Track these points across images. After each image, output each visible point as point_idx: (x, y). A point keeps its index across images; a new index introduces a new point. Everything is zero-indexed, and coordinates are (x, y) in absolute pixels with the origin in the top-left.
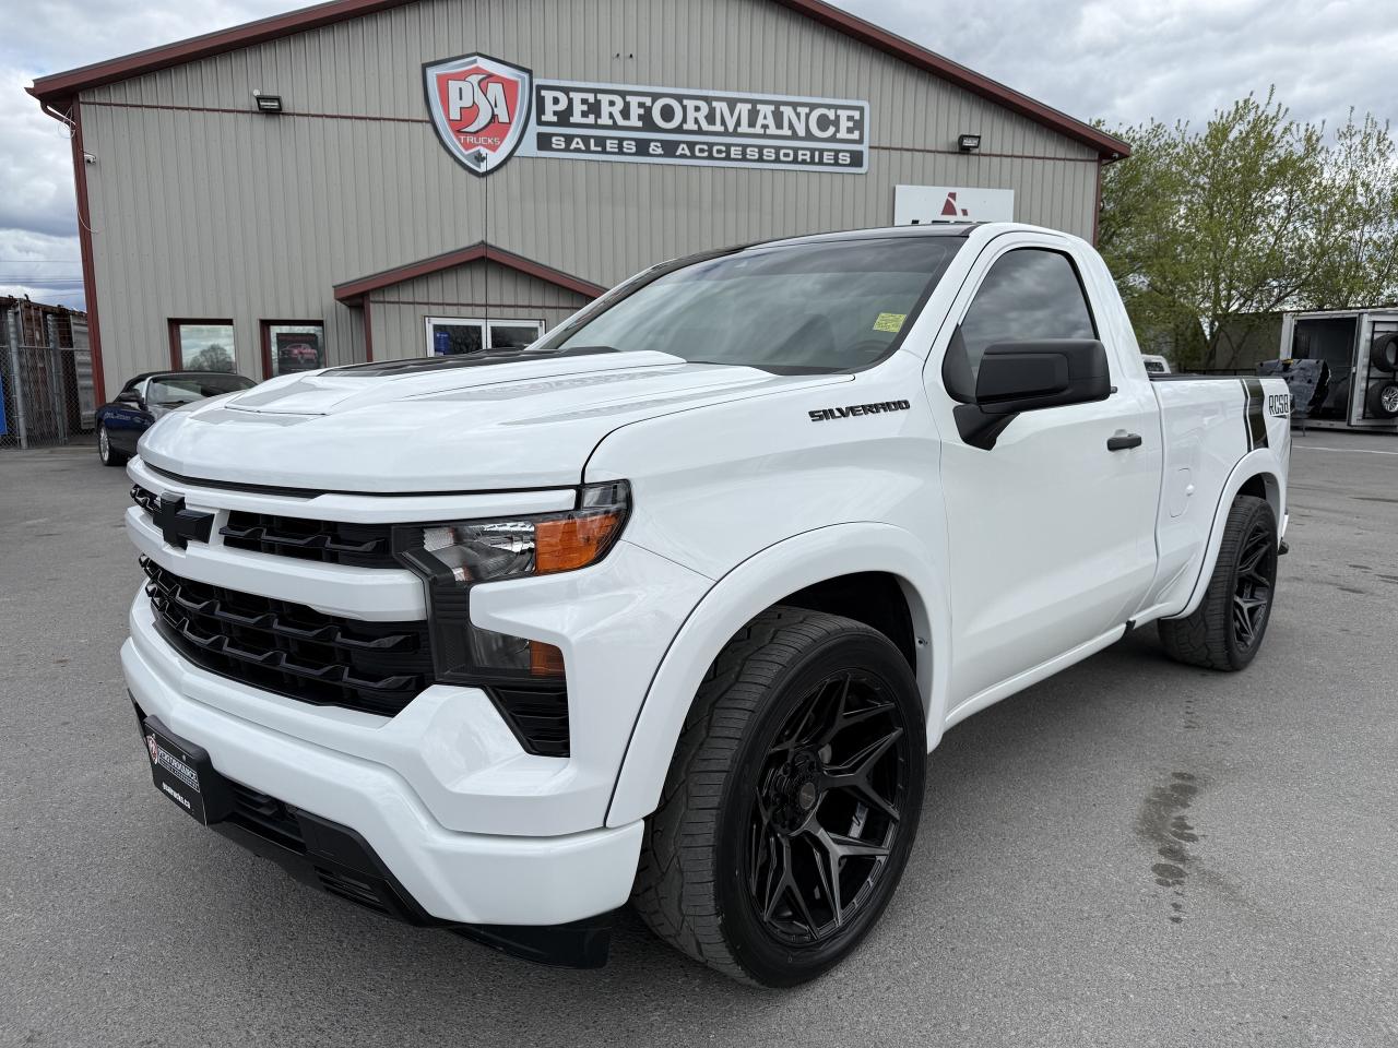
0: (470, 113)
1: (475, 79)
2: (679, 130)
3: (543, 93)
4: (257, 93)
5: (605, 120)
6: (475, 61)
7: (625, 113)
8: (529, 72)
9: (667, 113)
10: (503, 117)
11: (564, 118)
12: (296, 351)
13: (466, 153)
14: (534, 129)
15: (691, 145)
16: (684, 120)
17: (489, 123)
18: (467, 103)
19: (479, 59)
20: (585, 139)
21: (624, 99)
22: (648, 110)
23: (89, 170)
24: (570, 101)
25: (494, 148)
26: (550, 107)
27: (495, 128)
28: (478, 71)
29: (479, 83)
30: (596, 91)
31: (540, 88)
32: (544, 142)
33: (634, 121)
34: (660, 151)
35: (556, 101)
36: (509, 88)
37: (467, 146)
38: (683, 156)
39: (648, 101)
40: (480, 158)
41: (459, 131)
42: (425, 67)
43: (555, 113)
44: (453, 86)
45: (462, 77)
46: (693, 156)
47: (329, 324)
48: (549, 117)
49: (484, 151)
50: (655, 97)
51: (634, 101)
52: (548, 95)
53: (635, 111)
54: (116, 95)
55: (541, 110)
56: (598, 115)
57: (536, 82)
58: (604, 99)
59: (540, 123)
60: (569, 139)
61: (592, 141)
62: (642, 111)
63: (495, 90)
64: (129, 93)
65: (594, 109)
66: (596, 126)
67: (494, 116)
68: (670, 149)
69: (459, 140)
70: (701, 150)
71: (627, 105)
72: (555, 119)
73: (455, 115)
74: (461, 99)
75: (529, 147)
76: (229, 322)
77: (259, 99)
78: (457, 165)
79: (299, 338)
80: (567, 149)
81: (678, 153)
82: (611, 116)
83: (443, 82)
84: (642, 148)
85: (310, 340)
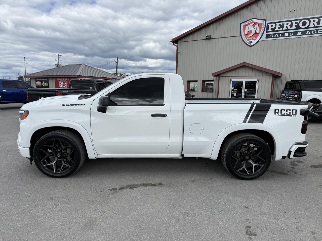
0: (250, 32)
1: (252, 24)
2: (308, 27)
3: (269, 25)
4: (207, 35)
5: (285, 28)
6: (252, 20)
7: (291, 26)
8: (266, 20)
9: (304, 24)
10: (258, 32)
11: (273, 30)
12: (209, 87)
13: (248, 42)
14: (265, 33)
15: (311, 31)
16: (310, 25)
17: (254, 34)
18: (249, 30)
19: (253, 19)
20: (279, 34)
21: (291, 22)
22: (298, 24)
23: (179, 54)
24: (276, 25)
25: (254, 40)
26: (270, 28)
27: (256, 35)
28: (253, 22)
29: (253, 25)
30: (283, 22)
31: (268, 23)
32: (268, 36)
33: (294, 27)
34: (301, 34)
35: (272, 26)
36: (260, 25)
37: (248, 40)
38: (308, 34)
39: (298, 21)
40: (251, 42)
41: (247, 37)
42: (241, 24)
43: (271, 29)
44: (247, 27)
45: (249, 24)
46: (311, 34)
47: (215, 81)
48: (270, 30)
49: (252, 41)
50: (300, 20)
51: (294, 22)
52: (270, 25)
53: (294, 24)
54: (184, 40)
55: (268, 29)
56: (283, 27)
57: (267, 22)
58: (285, 23)
59: (267, 32)
60: (274, 35)
61: (281, 34)
62: (296, 24)
63: (257, 26)
64: (186, 39)
65: (282, 26)
66: (282, 30)
67: (256, 32)
68: (304, 33)
69: (247, 39)
70: (314, 32)
71: (292, 24)
72: (271, 30)
73: (246, 33)
74: (248, 30)
75: (264, 38)
76: (197, 81)
77: (206, 37)
78: (246, 45)
79: (209, 84)
80: (274, 37)
81: (306, 34)
82: (287, 27)
83: (244, 27)
84: (295, 34)
85: (212, 84)
